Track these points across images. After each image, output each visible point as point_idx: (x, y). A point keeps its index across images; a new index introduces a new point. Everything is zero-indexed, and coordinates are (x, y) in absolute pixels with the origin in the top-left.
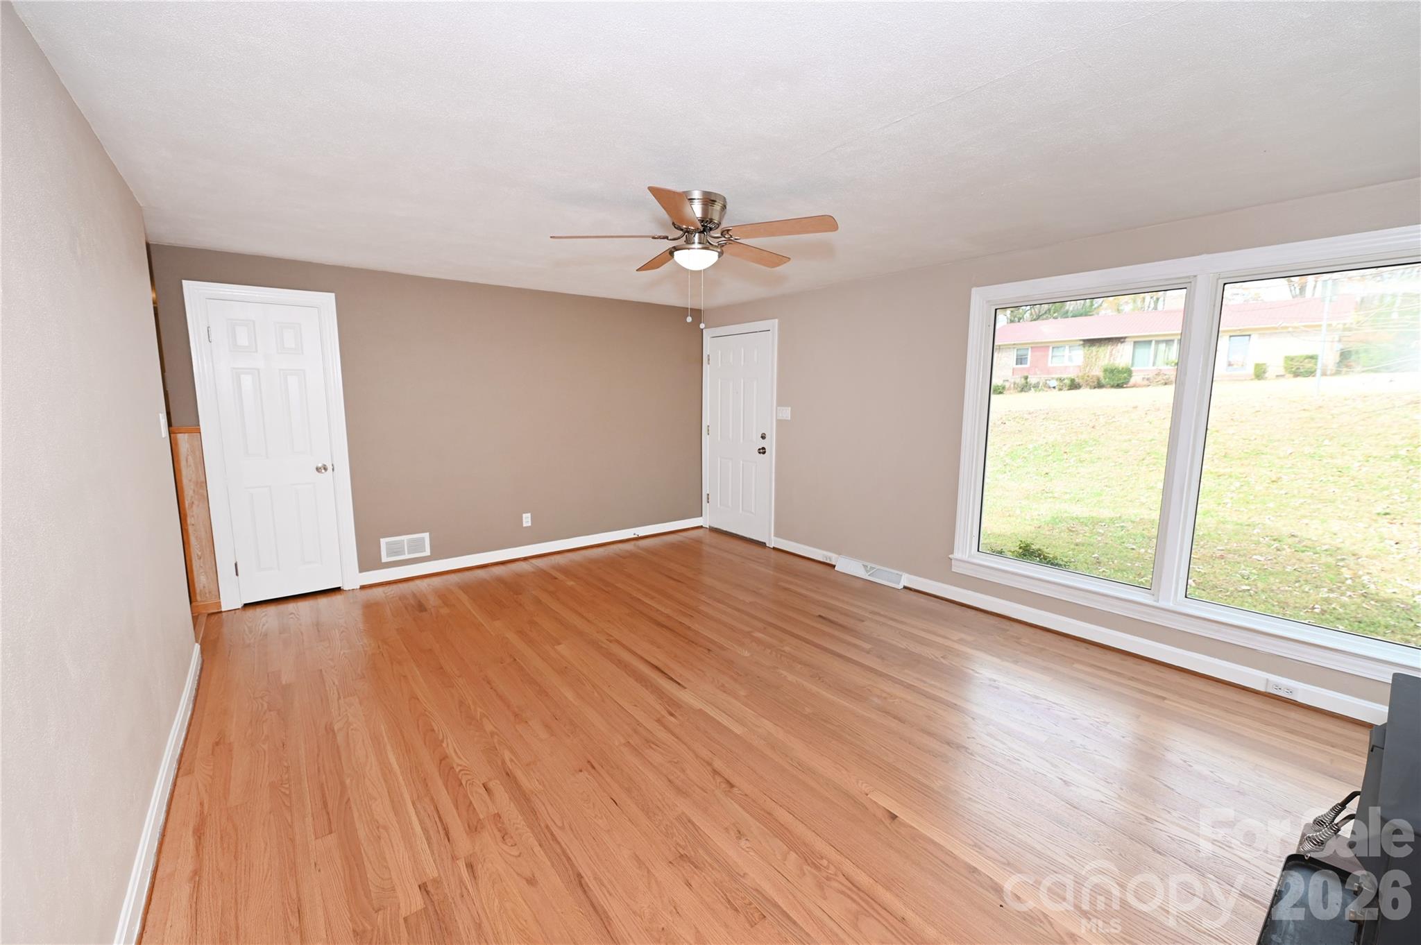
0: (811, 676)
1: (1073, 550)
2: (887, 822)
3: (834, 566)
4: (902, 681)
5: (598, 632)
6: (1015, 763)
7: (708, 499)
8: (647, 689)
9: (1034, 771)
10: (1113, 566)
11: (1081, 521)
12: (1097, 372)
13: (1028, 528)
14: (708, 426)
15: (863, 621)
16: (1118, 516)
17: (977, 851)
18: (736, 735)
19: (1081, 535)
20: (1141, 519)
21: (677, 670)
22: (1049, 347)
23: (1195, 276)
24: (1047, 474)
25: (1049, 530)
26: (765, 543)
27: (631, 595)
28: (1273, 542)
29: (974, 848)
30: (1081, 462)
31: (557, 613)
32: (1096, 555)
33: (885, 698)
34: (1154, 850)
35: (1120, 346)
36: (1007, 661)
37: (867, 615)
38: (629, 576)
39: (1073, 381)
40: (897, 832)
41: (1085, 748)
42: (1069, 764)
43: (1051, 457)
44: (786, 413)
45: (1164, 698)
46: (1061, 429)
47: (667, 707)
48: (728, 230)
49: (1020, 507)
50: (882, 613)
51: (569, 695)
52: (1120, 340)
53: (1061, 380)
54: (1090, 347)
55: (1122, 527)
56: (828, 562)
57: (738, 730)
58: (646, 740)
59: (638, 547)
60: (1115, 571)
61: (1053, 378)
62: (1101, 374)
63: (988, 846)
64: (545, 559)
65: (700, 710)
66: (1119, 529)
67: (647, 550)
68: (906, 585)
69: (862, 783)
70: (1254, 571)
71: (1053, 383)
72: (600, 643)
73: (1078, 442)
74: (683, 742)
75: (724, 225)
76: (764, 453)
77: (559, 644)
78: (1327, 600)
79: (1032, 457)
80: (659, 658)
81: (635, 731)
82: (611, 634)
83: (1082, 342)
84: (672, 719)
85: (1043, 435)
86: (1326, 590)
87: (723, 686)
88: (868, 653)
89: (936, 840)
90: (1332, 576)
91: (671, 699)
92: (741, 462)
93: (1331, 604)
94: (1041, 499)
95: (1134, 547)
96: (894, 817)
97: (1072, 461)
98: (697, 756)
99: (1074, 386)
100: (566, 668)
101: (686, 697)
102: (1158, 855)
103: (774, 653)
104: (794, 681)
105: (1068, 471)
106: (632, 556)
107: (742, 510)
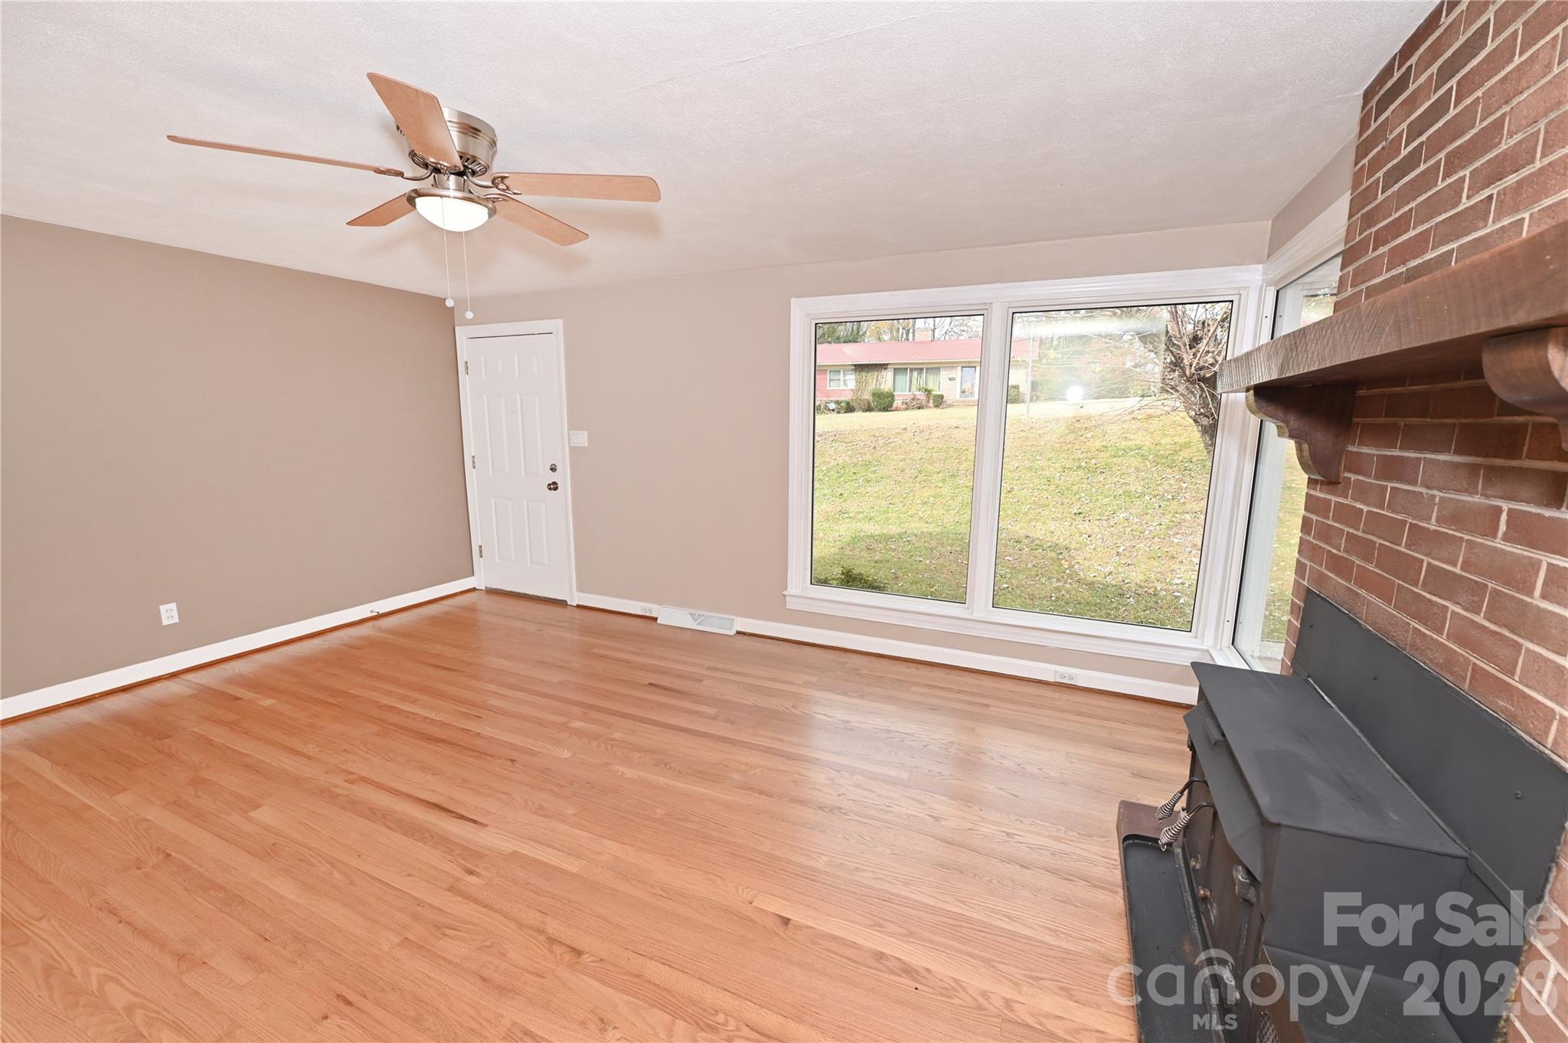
0: (655, 765)
1: (874, 567)
2: (780, 930)
3: (656, 619)
4: (758, 745)
5: (327, 773)
6: (888, 812)
7: (481, 552)
8: (425, 843)
9: (906, 814)
10: (908, 579)
11: (876, 538)
12: (867, 396)
13: (833, 550)
14: (473, 457)
15: (702, 681)
16: (904, 531)
17: (878, 931)
18: (572, 874)
19: (878, 553)
20: (921, 533)
21: (468, 802)
22: (826, 370)
23: (991, 303)
24: (841, 495)
25: (850, 551)
26: (566, 601)
27: (377, 702)
28: (1016, 544)
29: (875, 928)
30: (868, 481)
31: (248, 755)
32: (893, 571)
33: (745, 771)
34: (1022, 866)
35: (884, 373)
36: (855, 697)
37: (704, 672)
38: (371, 675)
39: (848, 403)
40: (794, 939)
41: (942, 775)
42: (933, 797)
43: (843, 478)
44: (582, 439)
45: (987, 706)
46: (848, 450)
47: (462, 862)
48: (503, 178)
49: (822, 530)
50: (720, 667)
51: (286, 889)
52: (883, 367)
53: (838, 403)
54: (860, 372)
55: (908, 541)
56: (647, 614)
57: (573, 866)
58: (435, 926)
59: (380, 629)
60: (911, 584)
61: (832, 401)
62: (871, 398)
63: (886, 920)
64: (213, 670)
65: (514, 853)
66: (907, 543)
67: (394, 632)
68: (739, 630)
69: (743, 889)
70: (1008, 570)
71: (832, 406)
72: (333, 789)
73: (864, 462)
74: (496, 911)
75: (497, 168)
76: (556, 489)
77: (257, 807)
78: (1058, 589)
79: (827, 479)
80: (436, 789)
81: (416, 917)
82: (352, 770)
83: (853, 367)
84: (472, 879)
85: (834, 457)
86: (1055, 580)
87: (541, 807)
88: (714, 719)
89: (835, 934)
90: (1057, 568)
91: (466, 848)
92: (525, 502)
93: (1060, 592)
94: (839, 520)
95: (921, 559)
96: (786, 921)
97: (861, 481)
98: (520, 925)
99: (849, 409)
100: (274, 845)
101: (490, 839)
102: (1026, 870)
103: (603, 745)
104: (636, 777)
105: (859, 491)
106: (370, 643)
107: (531, 562)
